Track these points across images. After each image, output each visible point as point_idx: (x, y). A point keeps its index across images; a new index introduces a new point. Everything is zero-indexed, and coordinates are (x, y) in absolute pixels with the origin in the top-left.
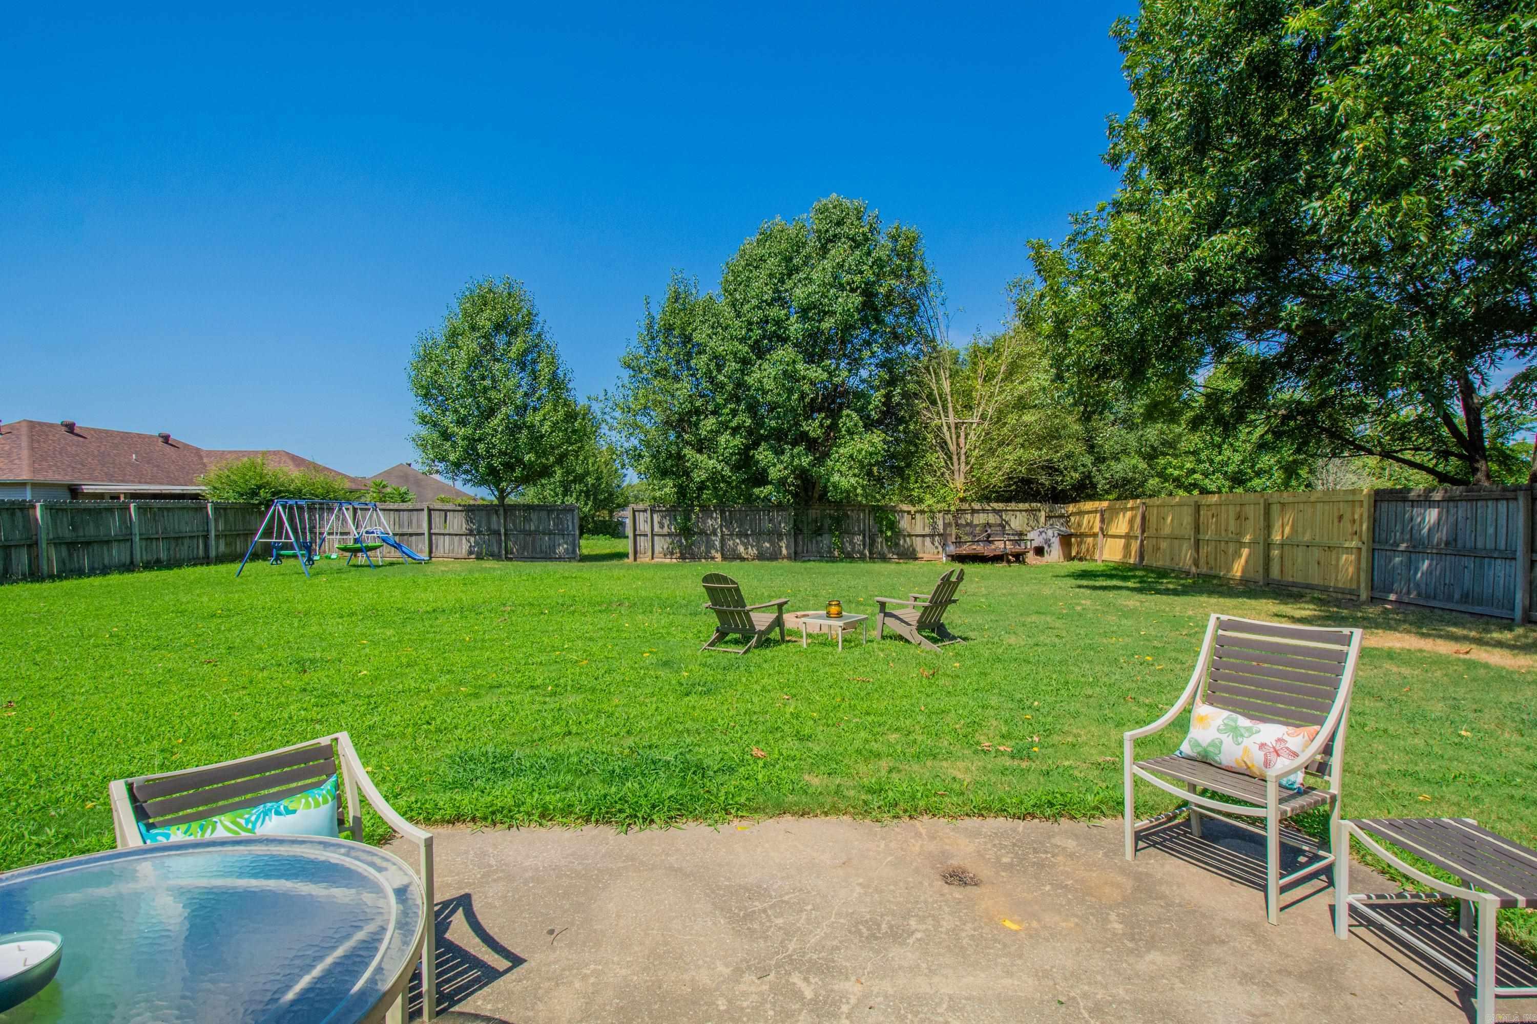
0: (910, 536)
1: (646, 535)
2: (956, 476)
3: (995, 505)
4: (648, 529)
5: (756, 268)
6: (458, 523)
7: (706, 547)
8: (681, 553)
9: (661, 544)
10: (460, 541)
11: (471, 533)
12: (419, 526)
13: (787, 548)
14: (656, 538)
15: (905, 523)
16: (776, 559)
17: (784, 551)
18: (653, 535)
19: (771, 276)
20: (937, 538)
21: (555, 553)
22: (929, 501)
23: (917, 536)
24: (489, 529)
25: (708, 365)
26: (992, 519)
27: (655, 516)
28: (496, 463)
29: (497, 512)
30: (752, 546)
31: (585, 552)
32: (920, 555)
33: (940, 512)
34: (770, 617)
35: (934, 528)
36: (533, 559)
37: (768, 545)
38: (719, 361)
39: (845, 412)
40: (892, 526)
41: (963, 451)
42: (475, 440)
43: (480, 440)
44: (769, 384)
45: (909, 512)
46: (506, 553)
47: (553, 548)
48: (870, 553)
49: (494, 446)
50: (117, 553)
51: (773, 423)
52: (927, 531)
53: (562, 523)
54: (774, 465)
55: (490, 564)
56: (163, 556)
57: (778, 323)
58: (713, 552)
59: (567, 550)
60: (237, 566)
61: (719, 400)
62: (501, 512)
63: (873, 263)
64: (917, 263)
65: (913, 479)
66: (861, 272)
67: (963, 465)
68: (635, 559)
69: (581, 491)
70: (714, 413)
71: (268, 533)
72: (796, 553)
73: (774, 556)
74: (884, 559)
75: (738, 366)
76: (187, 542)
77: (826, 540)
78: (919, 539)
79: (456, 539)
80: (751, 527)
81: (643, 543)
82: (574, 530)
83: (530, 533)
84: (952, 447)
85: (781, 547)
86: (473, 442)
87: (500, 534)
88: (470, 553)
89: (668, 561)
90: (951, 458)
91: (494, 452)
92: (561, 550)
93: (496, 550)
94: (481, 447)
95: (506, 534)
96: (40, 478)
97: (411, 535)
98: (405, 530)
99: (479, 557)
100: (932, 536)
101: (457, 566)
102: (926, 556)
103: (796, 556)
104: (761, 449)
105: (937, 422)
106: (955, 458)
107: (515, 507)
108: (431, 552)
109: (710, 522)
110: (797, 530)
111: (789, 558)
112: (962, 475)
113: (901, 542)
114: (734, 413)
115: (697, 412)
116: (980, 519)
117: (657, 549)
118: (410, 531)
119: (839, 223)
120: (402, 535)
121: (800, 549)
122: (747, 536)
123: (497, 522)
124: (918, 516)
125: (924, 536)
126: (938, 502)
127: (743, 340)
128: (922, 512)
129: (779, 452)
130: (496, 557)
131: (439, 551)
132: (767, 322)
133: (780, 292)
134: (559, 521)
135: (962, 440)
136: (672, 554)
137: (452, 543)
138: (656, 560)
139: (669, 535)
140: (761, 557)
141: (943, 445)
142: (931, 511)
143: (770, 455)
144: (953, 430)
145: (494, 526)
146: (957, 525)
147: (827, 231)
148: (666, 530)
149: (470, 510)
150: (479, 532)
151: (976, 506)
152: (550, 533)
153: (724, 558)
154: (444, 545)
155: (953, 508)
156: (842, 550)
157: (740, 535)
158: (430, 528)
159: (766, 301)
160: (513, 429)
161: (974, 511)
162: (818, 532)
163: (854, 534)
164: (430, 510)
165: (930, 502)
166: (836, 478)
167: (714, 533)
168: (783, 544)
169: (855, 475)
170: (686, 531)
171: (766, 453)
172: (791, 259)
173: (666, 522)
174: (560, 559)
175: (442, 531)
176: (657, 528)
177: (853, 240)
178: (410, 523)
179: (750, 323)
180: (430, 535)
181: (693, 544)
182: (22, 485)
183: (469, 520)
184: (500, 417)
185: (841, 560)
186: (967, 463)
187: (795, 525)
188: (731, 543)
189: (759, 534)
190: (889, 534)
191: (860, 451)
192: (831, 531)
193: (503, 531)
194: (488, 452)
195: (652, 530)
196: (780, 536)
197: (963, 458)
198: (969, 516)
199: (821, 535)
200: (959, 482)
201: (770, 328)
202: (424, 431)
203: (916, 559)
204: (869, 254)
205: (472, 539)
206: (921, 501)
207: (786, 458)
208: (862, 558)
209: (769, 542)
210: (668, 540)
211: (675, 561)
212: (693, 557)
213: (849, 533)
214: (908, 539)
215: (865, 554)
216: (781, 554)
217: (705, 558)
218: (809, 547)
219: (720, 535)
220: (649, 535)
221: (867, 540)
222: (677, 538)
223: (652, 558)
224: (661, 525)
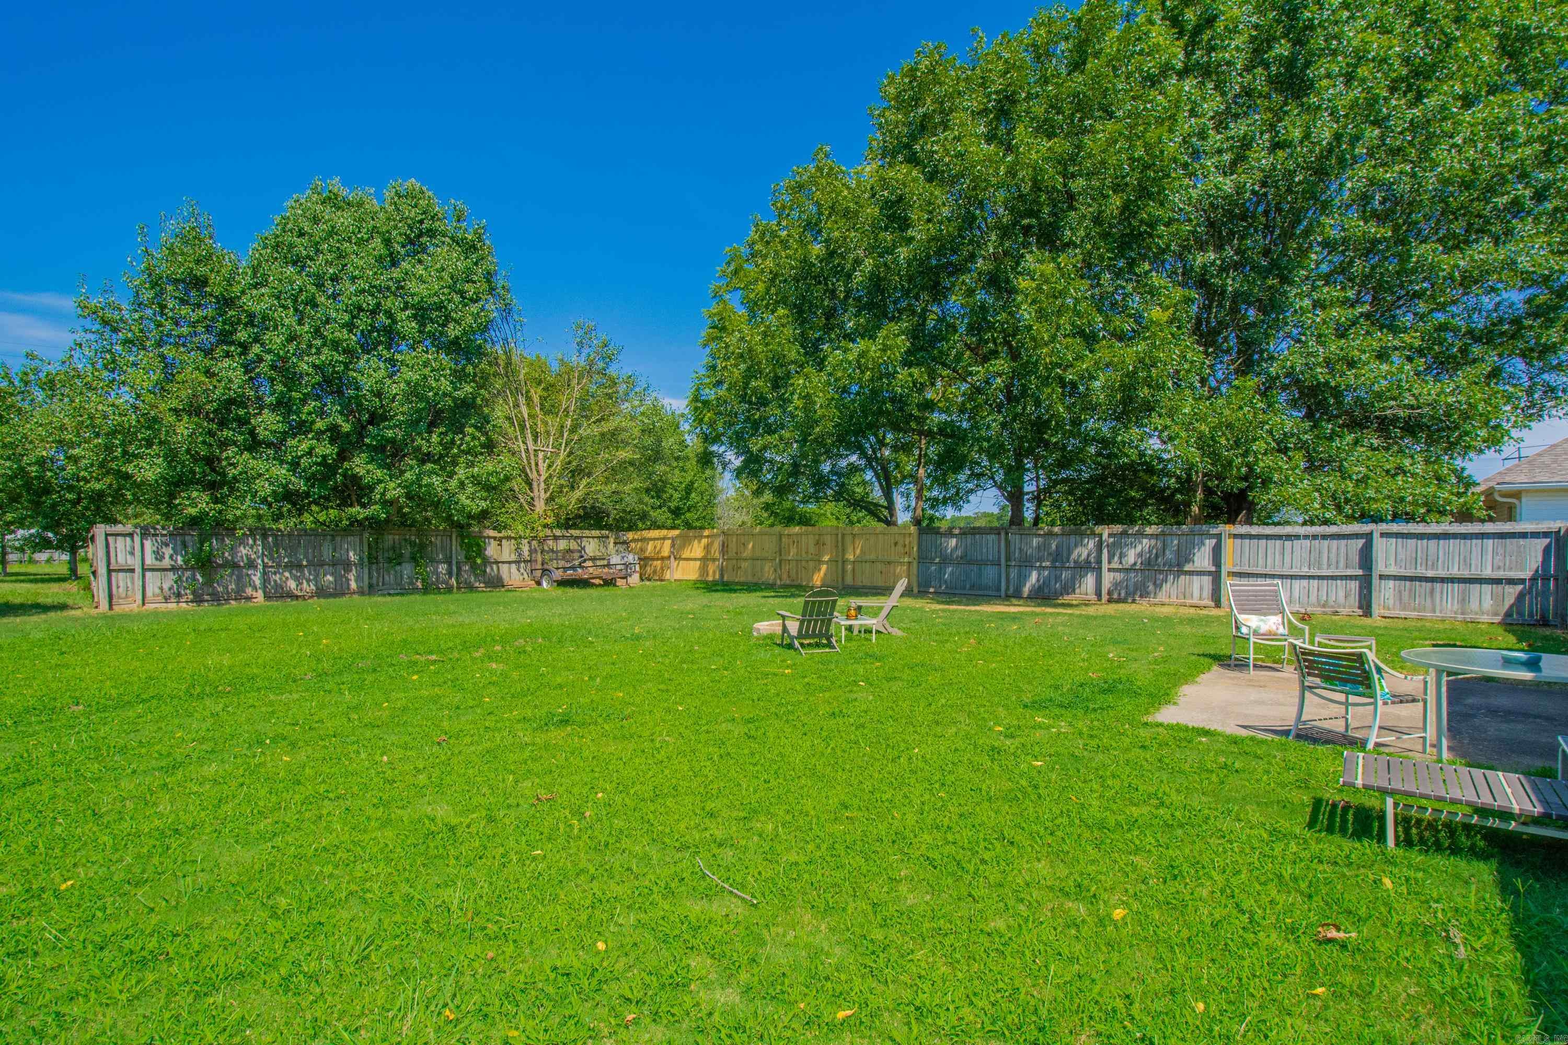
0: (497, 563)
1: (129, 571)
2: (537, 502)
3: (573, 532)
4: (136, 563)
7: (238, 584)
8: (194, 593)
9: (158, 583)
13: (356, 581)
14: (148, 574)
15: (491, 550)
16: (344, 594)
17: (353, 585)
18: (144, 570)
20: (522, 565)
23: (503, 562)
26: (573, 545)
27: (148, 544)
30: (308, 581)
32: (506, 583)
35: (520, 555)
37: (330, 578)
40: (480, 552)
41: (542, 478)
45: (495, 538)
48: (457, 583)
52: (513, 557)
58: (249, 591)
67: (542, 492)
68: (109, 608)
72: (371, 586)
73: (340, 591)
74: (471, 588)
77: (407, 569)
78: (506, 566)
80: (306, 557)
81: (126, 582)
84: (533, 473)
85: (348, 580)
89: (171, 606)
100: (517, 562)
102: (512, 583)
103: (371, 589)
106: (535, 485)
109: (244, 551)
110: (372, 560)
111: (361, 593)
113: (488, 570)
116: (562, 545)
117: (152, 589)
121: (376, 581)
122: (300, 567)
124: (504, 542)
125: (510, 563)
126: (526, 528)
128: (509, 538)
135: (541, 468)
136: (179, 595)
138: (150, 607)
139: (173, 569)
140: (321, 593)
141: (522, 471)
142: (517, 537)
144: (533, 457)
146: (542, 551)
148: (167, 562)
151: (558, 532)
153: (267, 597)
155: (538, 534)
156: (425, 581)
157: (290, 566)
161: (556, 538)
162: (397, 560)
163: (439, 562)
165: (518, 528)
167: (251, 565)
168: (352, 576)
170: (202, 564)
173: (168, 551)
176: (150, 560)
181: (214, 581)
185: (423, 592)
186: (546, 491)
187: (369, 552)
188: (277, 577)
189: (318, 564)
190: (477, 561)
192: (412, 560)
195: (143, 564)
196: (347, 565)
197: (542, 485)
198: (551, 543)
199: (400, 564)
200: (540, 508)
203: (503, 587)
206: (507, 526)
208: (448, 589)
209: (332, 574)
210: (171, 576)
211: (184, 605)
212: (217, 598)
213: (432, 560)
214: (495, 567)
215: (452, 587)
216: (348, 588)
217: (236, 599)
218: (387, 578)
219: (260, 567)
220: (138, 570)
221: (454, 568)
222: (188, 573)
223: (144, 604)
224: (159, 556)
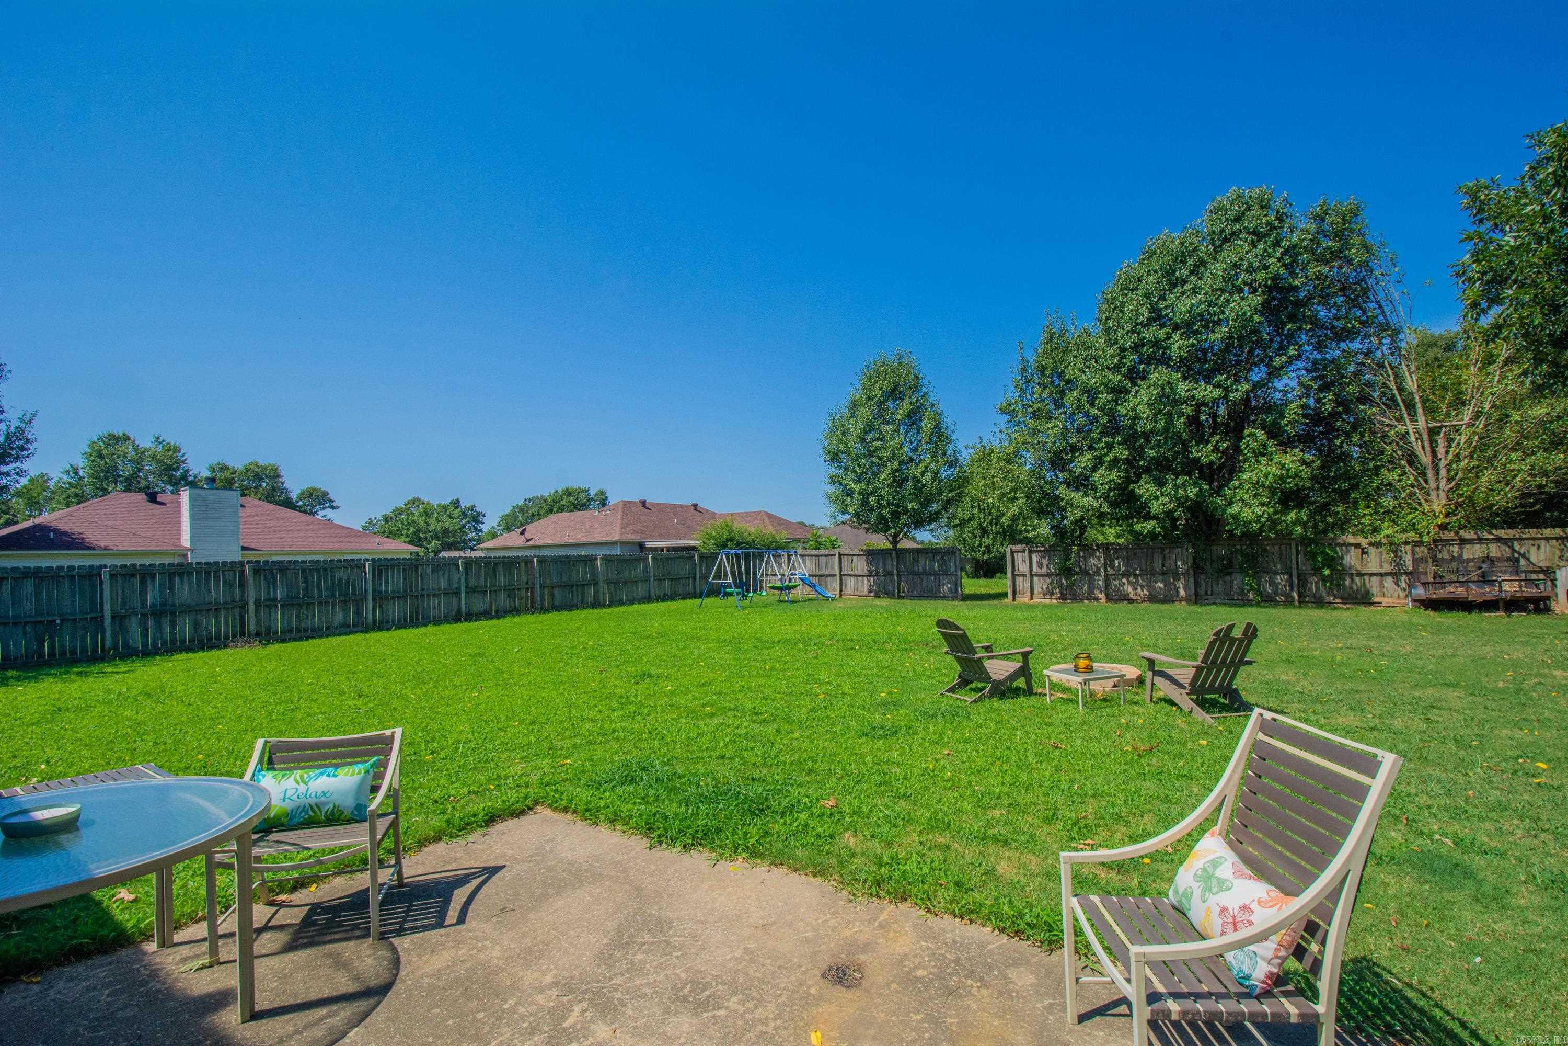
0: (1360, 574)
1: (1024, 576)
2: (1433, 494)
3: (1501, 533)
4: (1026, 570)
5: (1132, 290)
6: (860, 566)
7: (1089, 587)
8: (1061, 593)
9: (1040, 585)
10: (863, 581)
11: (870, 574)
12: (833, 569)
13: (1185, 588)
14: (1035, 578)
15: (1351, 559)
16: (1173, 601)
17: (1182, 592)
18: (1032, 576)
19: (1148, 295)
20: (1403, 578)
21: (940, 592)
22: (1387, 530)
23: (1371, 575)
24: (885, 569)
25: (1079, 400)
26: (1495, 551)
27: (1034, 556)
28: (885, 512)
29: (891, 555)
30: (1142, 587)
31: (967, 591)
32: (1376, 599)
33: (1406, 543)
34: (1012, 666)
35: (1398, 565)
36: (920, 597)
37: (1162, 586)
38: (1091, 394)
39: (1246, 432)
40: (1331, 562)
41: (1442, 464)
42: (869, 494)
43: (872, 493)
44: (1144, 412)
45: (1357, 546)
46: (899, 592)
47: (938, 588)
48: (1299, 596)
49: (883, 498)
50: (641, 590)
51: (1152, 453)
52: (1387, 568)
53: (946, 565)
54: (1157, 498)
55: (884, 602)
56: (668, 592)
57: (1156, 343)
58: (1096, 592)
59: (950, 590)
60: (697, 602)
61: (1095, 435)
62: (894, 555)
63: (1282, 254)
64: (1355, 240)
65: (1362, 504)
66: (1266, 268)
67: (1443, 482)
68: (1014, 599)
69: (998, 532)
70: (1091, 448)
71: (717, 576)
72: (1196, 595)
73: (1169, 598)
74: (1319, 603)
75: (1110, 397)
76: (683, 582)
77: (1237, 580)
78: (1375, 580)
79: (860, 578)
80: (1140, 566)
81: (1022, 583)
82: (956, 571)
83: (918, 574)
84: (1425, 459)
85: (1177, 589)
86: (865, 495)
87: (893, 575)
88: (870, 591)
89: (1047, 601)
90: (1423, 474)
91: (884, 503)
92: (945, 589)
93: (891, 590)
94: (872, 500)
95: (898, 575)
96: (624, 539)
97: (827, 576)
98: (823, 572)
99: (877, 596)
100: (1395, 575)
101: (862, 602)
102: (1385, 601)
103: (1197, 598)
104: (1142, 482)
105: (1400, 428)
106: (1430, 474)
107: (905, 551)
108: (841, 590)
109: (1092, 561)
110: (1197, 569)
111: (1188, 600)
112: (1442, 495)
113: (1347, 582)
114: (1110, 446)
115: (1074, 448)
116: (1478, 551)
117: (1037, 589)
118: (827, 573)
119: (1237, 219)
120: (821, 576)
121: (1202, 591)
122: (1135, 576)
123: (891, 565)
124: (1372, 550)
125: (1381, 575)
126: (1404, 531)
127: (1116, 368)
128: (1378, 544)
129: (1161, 483)
130: (890, 595)
131: (847, 590)
132: (1143, 345)
133: (1160, 310)
134: (943, 562)
135: (1441, 451)
136: (1052, 594)
137: (857, 583)
138: (1035, 600)
139: (1048, 575)
140: (1153, 598)
141: (1412, 459)
142: (1391, 544)
143: (1152, 488)
144: (1426, 438)
145: (889, 568)
146: (1435, 560)
147: (1222, 231)
148: (1045, 570)
149: (872, 555)
150: (877, 574)
151: (1469, 535)
152: (935, 574)
153: (1109, 598)
154: (851, 583)
155: (1426, 539)
156: (1259, 593)
157: (1126, 574)
158: (840, 570)
159: (1141, 323)
160: (899, 482)
161: (1463, 542)
162: (1226, 571)
163: (1276, 573)
164: (840, 555)
165: (1390, 532)
166: (1235, 509)
167: (1097, 573)
168: (1180, 584)
169: (1262, 504)
170: (1066, 571)
171: (1147, 486)
172: (1174, 272)
173: (1045, 562)
174: (944, 598)
175: (849, 573)
176: (1035, 569)
177: (1255, 233)
178: (826, 566)
179: (1122, 349)
180: (841, 576)
181: (1074, 584)
182: (615, 543)
183: (869, 563)
184: (887, 472)
185: (1258, 605)
186: (1449, 480)
187: (1194, 563)
188: (1117, 582)
189: (1150, 574)
190: (1327, 572)
191: (1266, 476)
192: (1242, 570)
193: (896, 572)
194: (878, 503)
195: (1031, 570)
196: (1176, 576)
197: (1443, 472)
198: (1456, 549)
199: (1230, 574)
200: (1438, 503)
201: (1147, 350)
202: (831, 489)
203: (1372, 604)
204: (1277, 243)
205: (872, 579)
206: (1375, 530)
207: (1168, 488)
208: (1289, 602)
209: (1162, 582)
210: (1048, 580)
211: (1055, 601)
212: (1075, 598)
213: (1268, 571)
214: (1357, 579)
215: (1293, 597)
216: (1178, 595)
217: (1088, 599)
218: (1215, 588)
219: (1103, 574)
220: (1028, 575)
221: (1295, 580)
222: (1057, 578)
223: (1032, 598)
224: (1040, 566)
